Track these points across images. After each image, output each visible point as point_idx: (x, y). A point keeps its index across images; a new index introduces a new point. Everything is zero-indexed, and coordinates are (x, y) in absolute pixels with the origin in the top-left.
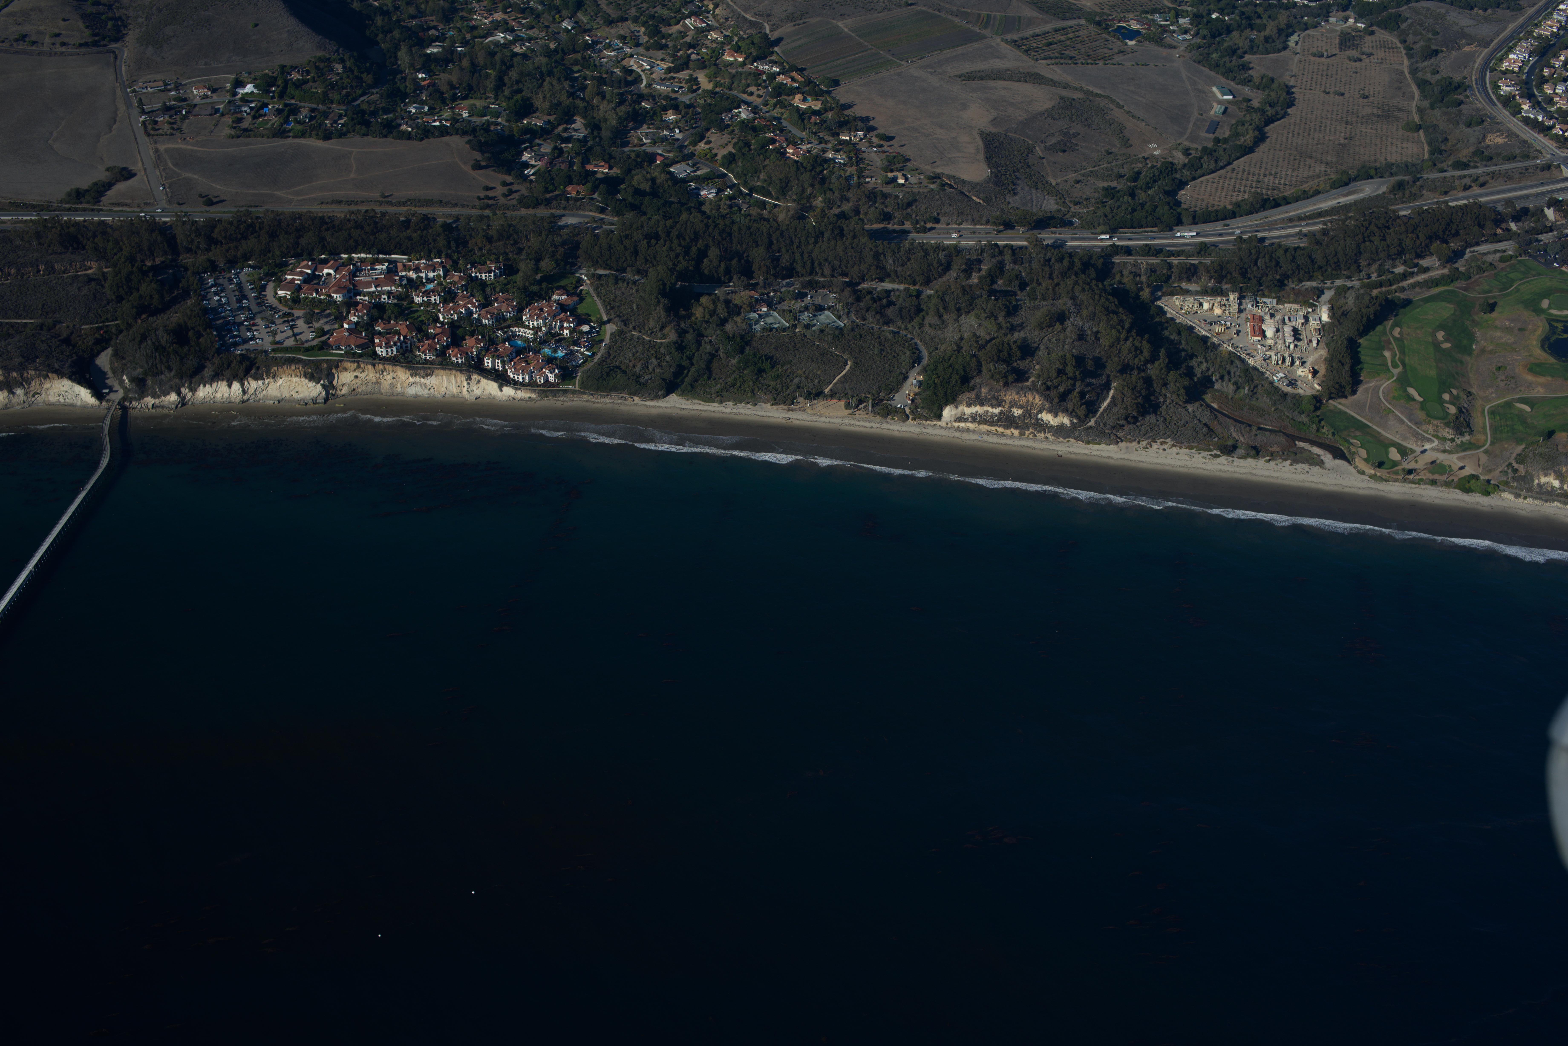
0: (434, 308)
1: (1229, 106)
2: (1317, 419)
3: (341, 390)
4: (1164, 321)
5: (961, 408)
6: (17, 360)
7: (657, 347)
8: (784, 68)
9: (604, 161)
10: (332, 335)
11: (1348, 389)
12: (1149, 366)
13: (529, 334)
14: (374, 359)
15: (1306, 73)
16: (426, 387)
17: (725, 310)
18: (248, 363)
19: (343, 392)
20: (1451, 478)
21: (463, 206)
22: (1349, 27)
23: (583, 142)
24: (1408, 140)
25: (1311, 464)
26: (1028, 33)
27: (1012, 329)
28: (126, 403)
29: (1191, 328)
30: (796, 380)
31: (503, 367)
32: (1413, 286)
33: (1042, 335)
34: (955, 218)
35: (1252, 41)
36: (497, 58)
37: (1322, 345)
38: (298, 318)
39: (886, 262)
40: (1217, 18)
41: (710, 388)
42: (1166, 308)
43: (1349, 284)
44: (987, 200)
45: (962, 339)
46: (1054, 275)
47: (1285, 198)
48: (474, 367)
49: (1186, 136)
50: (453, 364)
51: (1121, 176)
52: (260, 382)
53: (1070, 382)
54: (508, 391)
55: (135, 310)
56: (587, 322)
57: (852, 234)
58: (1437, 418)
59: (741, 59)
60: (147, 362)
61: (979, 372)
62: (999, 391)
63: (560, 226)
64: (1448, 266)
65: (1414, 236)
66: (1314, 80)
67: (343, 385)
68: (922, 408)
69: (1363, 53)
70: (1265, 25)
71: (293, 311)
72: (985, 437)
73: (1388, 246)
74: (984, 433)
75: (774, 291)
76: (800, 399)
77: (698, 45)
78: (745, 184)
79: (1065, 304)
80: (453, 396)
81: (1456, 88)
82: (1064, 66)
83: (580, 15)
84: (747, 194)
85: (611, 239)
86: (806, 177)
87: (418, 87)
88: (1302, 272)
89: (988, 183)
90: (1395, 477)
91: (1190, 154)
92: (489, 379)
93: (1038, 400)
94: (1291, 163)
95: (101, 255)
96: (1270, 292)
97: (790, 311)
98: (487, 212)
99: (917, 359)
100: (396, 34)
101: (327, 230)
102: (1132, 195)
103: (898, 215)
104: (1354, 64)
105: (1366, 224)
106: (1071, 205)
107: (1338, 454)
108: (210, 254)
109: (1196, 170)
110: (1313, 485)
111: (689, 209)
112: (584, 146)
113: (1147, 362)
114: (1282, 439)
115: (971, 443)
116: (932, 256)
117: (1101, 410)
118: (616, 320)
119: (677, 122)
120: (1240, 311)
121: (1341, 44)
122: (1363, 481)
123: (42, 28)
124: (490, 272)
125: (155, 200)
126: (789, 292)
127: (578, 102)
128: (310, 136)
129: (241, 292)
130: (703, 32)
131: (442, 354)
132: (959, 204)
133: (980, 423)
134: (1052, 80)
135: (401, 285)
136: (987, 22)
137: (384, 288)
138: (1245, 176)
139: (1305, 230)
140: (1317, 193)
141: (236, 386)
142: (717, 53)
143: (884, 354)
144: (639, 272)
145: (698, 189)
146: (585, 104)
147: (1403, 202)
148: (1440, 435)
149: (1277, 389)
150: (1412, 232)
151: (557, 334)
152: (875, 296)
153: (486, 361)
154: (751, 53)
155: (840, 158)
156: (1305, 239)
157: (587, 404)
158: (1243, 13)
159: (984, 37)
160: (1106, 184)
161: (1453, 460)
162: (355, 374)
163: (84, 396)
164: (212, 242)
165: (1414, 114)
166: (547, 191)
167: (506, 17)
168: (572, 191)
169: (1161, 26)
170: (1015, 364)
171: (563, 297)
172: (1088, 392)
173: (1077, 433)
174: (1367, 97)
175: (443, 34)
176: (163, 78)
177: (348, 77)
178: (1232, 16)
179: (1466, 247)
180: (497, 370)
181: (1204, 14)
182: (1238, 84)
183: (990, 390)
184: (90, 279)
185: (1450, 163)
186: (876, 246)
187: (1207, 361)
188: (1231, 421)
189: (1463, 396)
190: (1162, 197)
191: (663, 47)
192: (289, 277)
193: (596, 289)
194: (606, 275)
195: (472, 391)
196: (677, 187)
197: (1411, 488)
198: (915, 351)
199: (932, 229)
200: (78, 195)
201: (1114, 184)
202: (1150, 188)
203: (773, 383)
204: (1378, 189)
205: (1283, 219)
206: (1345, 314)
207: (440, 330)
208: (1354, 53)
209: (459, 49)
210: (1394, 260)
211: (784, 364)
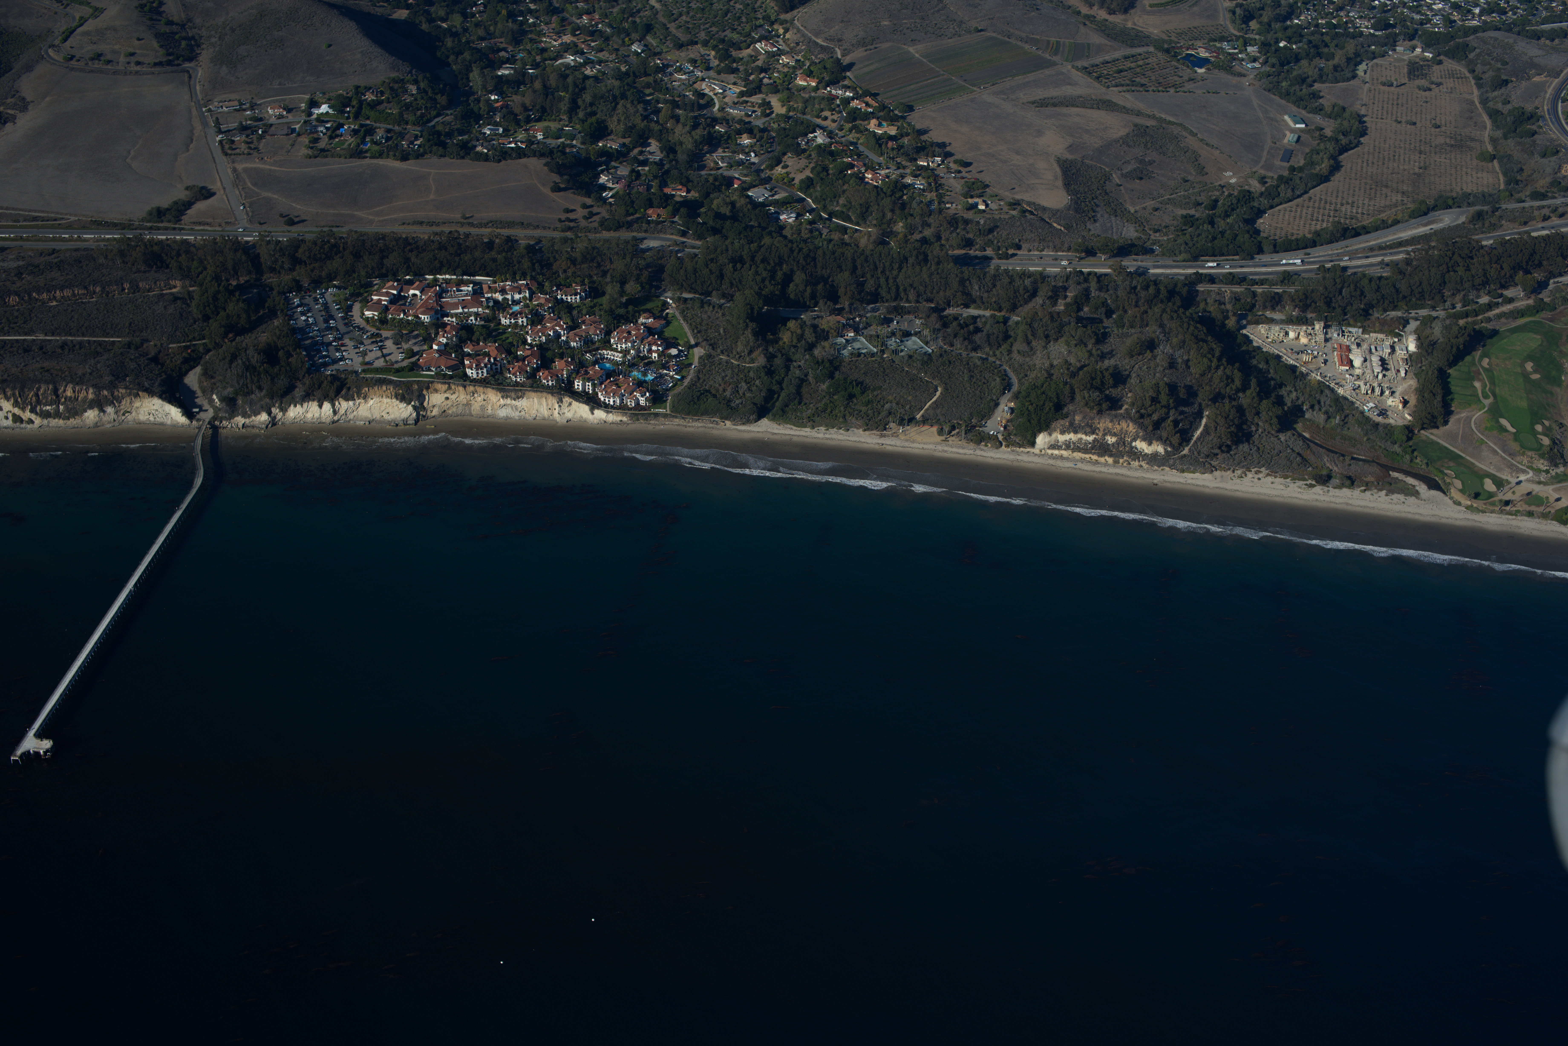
0: (521, 330)
1: (1302, 135)
2: (1410, 449)
3: (432, 411)
4: (1251, 349)
5: (1054, 435)
6: (107, 379)
7: (746, 371)
8: (857, 93)
9: (682, 184)
10: (422, 356)
11: (1440, 420)
12: (1240, 395)
13: (618, 357)
14: (465, 381)
15: (1376, 102)
16: (517, 409)
17: (813, 335)
18: (339, 383)
19: (434, 413)
20: (1548, 510)
21: (544, 228)
22: (1417, 57)
23: (660, 164)
24: (1483, 170)
25: (1406, 495)
26: (1098, 60)
27: (1103, 356)
28: (217, 423)
29: (1279, 357)
30: (887, 406)
31: (594, 390)
32: (1499, 316)
33: (1132, 362)
34: (1036, 244)
35: (1321, 69)
36: (570, 80)
37: (1410, 375)
38: (387, 338)
39: (972, 288)
40: (1285, 46)
41: (802, 413)
42: (1252, 337)
43: (1434, 314)
44: (1068, 227)
45: (1052, 366)
46: (1140, 303)
47: (1364, 227)
48: (565, 389)
49: (1261, 165)
50: (543, 386)
51: (1199, 204)
52: (351, 403)
53: (1164, 410)
54: (600, 414)
55: (223, 329)
56: (675, 346)
57: (936, 260)
58: (1531, 449)
59: (814, 84)
60: (238, 382)
61: (1073, 399)
62: (1093, 419)
63: (642, 249)
64: (1533, 297)
65: (1499, 267)
66: (1385, 109)
67: (434, 406)
68: (1015, 435)
69: (1432, 83)
70: (1333, 54)
71: (381, 332)
72: (1080, 465)
73: (1473, 276)
74: (1078, 461)
75: (860, 316)
76: (892, 425)
77: (770, 69)
78: (824, 208)
79: (1154, 332)
80: (544, 419)
81: (1529, 118)
82: (1135, 93)
83: (649, 38)
84: (826, 219)
85: (697, 262)
86: (887, 202)
87: (492, 110)
88: (1387, 302)
89: (1069, 210)
90: (1491, 508)
91: (1266, 182)
92: (580, 402)
93: (1132, 428)
94: (1368, 192)
95: (186, 274)
96: (1356, 321)
97: (878, 336)
98: (569, 234)
99: (1008, 386)
100: (467, 55)
101: (411, 251)
102: (1212, 223)
103: (979, 241)
104: (1424, 93)
105: (1449, 253)
106: (1151, 233)
107: (1433, 485)
108: (295, 273)
109: (1273, 199)
110: (1410, 516)
111: (770, 233)
112: (661, 169)
113: (1238, 390)
114: (1375, 469)
115: (1066, 470)
116: (1018, 282)
117: (1194, 438)
118: (704, 343)
119: (752, 146)
120: (1327, 340)
121: (1409, 73)
122: (1459, 512)
123: (117, 47)
124: (576, 295)
125: (236, 220)
126: (875, 317)
127: (653, 125)
128: (388, 157)
129: (327, 312)
130: (774, 56)
131: (532, 376)
132: (1040, 230)
133: (1073, 450)
134: (1124, 107)
135: (488, 307)
136: (1056, 49)
137: (471, 310)
138: (1322, 205)
139: (1387, 259)
140: (1396, 222)
141: (327, 406)
142: (789, 78)
143: (974, 380)
144: (724, 296)
145: (778, 213)
146: (660, 127)
147: (1482, 233)
148: (1534, 466)
149: (1368, 419)
150: (1496, 262)
151: (644, 358)
152: (962, 322)
153: (576, 383)
154: (823, 78)
155: (920, 184)
156: (1387, 269)
157: (679, 428)
158: (1310, 42)
159: (1054, 64)
160: (1184, 212)
161: (1549, 492)
162: (446, 395)
163: (174, 415)
164: (296, 261)
165: (1487, 144)
166: (628, 214)
167: (575, 39)
168: (653, 214)
169: (1230, 54)
170: (1107, 392)
171: (650, 320)
172: (1181, 420)
173: (1171, 462)
174: (1439, 127)
175: (513, 56)
176: (238, 98)
177: (423, 98)
178: (1300, 45)
179: (1550, 278)
180: (588, 393)
181: (1272, 42)
182: (1309, 112)
183: (1084, 418)
184: (175, 298)
185: (1528, 193)
186: (962, 273)
187: (1296, 390)
188: (1324, 450)
189: (1555, 427)
190: (1242, 225)
191: (735, 71)
192: (375, 298)
193: (682, 312)
194: (691, 299)
195: (564, 413)
196: (757, 211)
197: (1508, 519)
198: (1005, 377)
199: (1014, 255)
200: (159, 214)
201: (1192, 212)
202: (1228, 216)
203: (864, 409)
204: (1457, 219)
205: (1364, 249)
206: (1433, 344)
207: (529, 352)
208: (1423, 82)
209: (530, 71)
210: (1478, 290)
211: (874, 390)
